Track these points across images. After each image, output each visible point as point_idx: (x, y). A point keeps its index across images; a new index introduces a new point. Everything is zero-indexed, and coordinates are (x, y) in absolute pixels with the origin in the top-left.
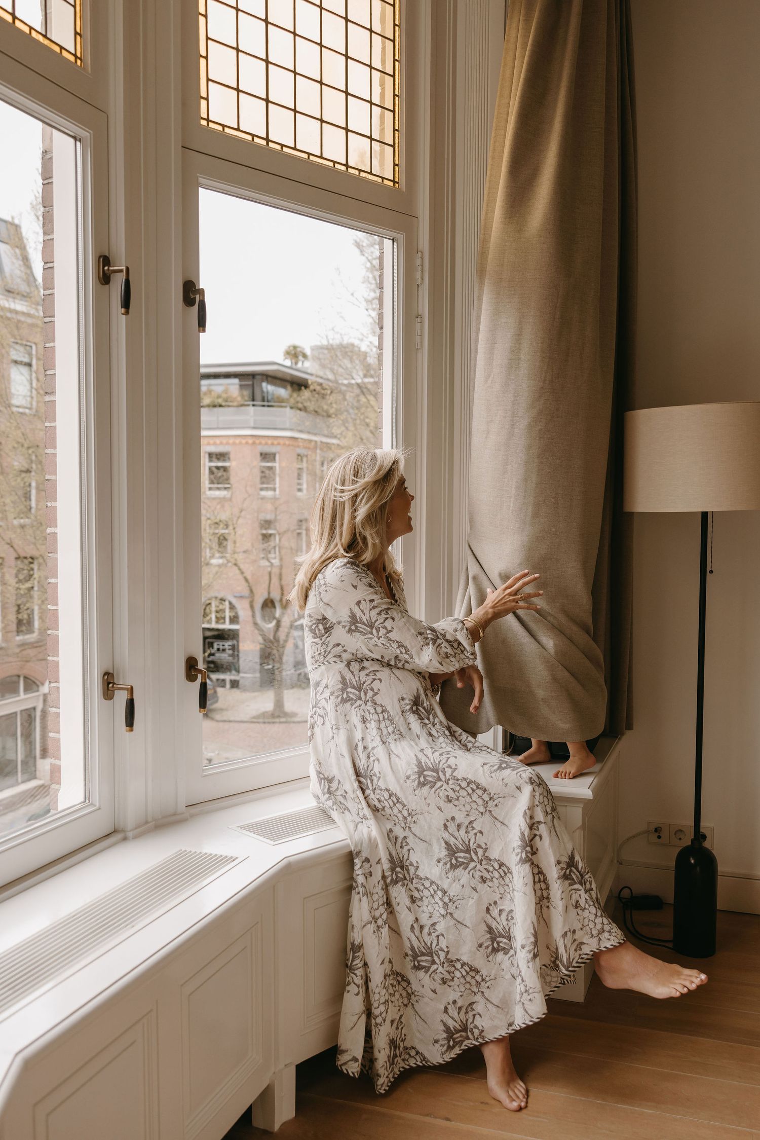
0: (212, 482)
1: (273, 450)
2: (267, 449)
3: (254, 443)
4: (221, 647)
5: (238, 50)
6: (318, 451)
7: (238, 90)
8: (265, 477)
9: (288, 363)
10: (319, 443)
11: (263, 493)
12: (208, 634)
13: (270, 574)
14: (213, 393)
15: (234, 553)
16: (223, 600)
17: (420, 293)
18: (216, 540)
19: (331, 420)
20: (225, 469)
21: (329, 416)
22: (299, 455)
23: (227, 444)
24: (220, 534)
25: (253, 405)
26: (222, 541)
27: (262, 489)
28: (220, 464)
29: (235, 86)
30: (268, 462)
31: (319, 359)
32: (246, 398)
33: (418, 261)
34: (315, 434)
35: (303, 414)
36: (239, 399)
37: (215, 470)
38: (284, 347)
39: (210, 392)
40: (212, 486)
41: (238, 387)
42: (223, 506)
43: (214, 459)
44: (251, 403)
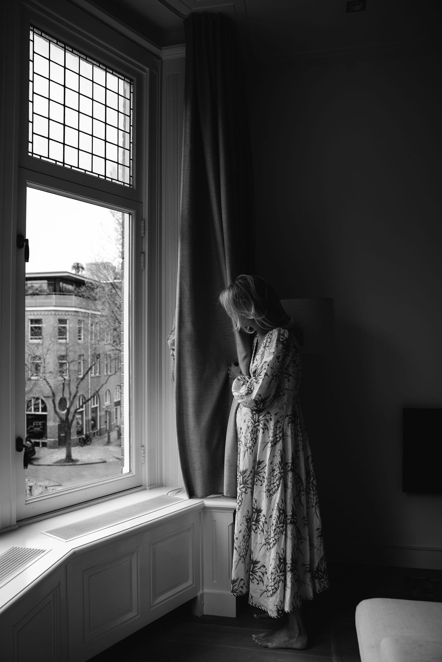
0: (32, 335)
1: (65, 318)
2: (62, 317)
3: (55, 314)
4: (37, 425)
5: (49, 119)
6: (90, 319)
7: (49, 138)
8: (61, 332)
9: (74, 272)
10: (90, 314)
11: (60, 341)
12: (30, 417)
13: (64, 384)
14: (33, 288)
15: (44, 373)
16: (37, 399)
17: (144, 241)
18: (34, 366)
19: (97, 302)
20: (40, 328)
21: (95, 300)
22: (79, 320)
23: (41, 314)
24: (36, 363)
25: (55, 294)
26: (37, 366)
27: (59, 339)
28: (37, 325)
29: (47, 137)
30: (63, 324)
31: (91, 270)
32: (52, 291)
33: (143, 225)
34: (88, 309)
35: (81, 298)
36: (48, 291)
37: (34, 329)
38: (72, 264)
39: (32, 287)
40: (32, 337)
41: (46, 284)
42: (38, 348)
43: (34, 323)
44: (54, 293)
